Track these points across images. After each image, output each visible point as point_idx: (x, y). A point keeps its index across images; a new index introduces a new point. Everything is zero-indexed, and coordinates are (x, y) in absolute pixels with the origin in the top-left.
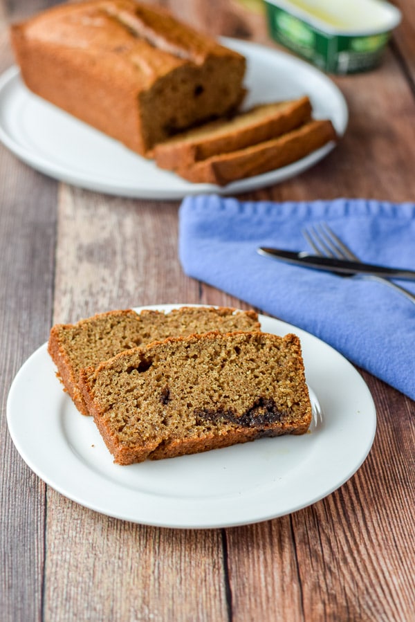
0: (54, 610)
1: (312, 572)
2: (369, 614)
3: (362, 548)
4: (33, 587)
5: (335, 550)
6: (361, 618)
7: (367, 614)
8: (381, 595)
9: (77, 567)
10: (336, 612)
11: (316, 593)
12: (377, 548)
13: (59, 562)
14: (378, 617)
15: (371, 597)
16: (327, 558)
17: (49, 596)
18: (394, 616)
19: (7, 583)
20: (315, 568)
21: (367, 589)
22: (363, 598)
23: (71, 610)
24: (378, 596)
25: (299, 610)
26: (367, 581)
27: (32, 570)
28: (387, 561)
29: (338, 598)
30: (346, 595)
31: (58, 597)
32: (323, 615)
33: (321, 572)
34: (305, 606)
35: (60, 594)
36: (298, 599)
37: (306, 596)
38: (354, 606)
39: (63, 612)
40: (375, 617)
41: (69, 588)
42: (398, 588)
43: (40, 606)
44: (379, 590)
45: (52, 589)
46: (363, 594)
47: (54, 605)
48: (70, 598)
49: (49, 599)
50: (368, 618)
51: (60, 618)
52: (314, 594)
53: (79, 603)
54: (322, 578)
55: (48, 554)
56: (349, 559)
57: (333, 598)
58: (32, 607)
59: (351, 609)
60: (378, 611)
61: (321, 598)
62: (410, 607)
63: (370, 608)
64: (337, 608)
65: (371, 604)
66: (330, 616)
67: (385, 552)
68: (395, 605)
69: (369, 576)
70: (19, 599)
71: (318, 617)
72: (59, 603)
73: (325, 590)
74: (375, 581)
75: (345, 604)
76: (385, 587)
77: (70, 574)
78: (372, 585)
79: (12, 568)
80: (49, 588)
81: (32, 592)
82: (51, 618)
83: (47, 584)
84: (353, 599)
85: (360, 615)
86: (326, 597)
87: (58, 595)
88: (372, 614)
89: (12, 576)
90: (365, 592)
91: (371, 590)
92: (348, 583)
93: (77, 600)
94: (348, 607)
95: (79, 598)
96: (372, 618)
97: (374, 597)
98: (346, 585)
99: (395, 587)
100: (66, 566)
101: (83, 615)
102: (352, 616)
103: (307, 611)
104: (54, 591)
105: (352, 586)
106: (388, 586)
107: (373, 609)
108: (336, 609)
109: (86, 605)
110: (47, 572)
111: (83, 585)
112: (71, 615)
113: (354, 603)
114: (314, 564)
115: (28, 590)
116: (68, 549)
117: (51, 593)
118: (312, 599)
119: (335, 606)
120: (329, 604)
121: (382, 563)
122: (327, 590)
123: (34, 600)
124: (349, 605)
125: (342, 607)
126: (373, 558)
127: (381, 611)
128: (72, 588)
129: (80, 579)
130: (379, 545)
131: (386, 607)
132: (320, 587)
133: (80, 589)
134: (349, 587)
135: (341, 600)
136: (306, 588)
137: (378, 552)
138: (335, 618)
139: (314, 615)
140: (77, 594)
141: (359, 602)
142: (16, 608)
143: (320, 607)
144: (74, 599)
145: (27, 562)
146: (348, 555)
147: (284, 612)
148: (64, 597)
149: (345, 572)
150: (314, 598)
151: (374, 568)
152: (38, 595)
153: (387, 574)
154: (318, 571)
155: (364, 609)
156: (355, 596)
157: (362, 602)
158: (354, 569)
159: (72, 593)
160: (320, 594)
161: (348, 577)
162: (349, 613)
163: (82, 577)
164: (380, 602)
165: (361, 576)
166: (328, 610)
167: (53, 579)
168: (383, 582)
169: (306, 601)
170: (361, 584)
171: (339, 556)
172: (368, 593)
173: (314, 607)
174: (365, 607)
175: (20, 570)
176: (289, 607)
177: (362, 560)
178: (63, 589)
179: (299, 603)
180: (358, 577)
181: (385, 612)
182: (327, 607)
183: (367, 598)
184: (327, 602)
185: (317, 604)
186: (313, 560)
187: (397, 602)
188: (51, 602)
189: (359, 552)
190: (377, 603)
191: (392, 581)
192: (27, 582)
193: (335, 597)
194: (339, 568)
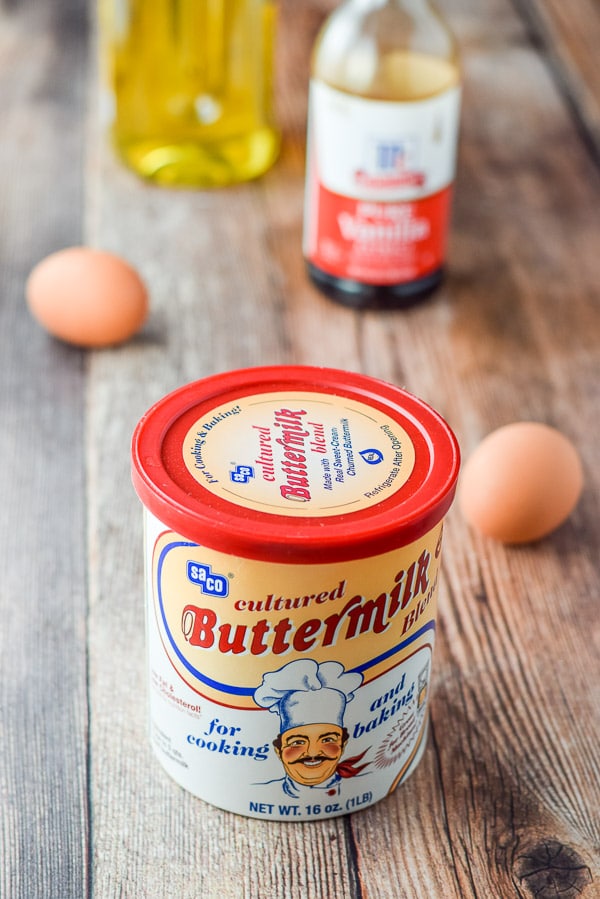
0: (105, 787)
1: (452, 734)
2: (531, 787)
3: (518, 703)
4: (74, 758)
5: (482, 706)
6: (520, 792)
7: (528, 788)
8: (546, 763)
9: (133, 732)
10: (486, 786)
11: (458, 761)
12: (539, 703)
13: (109, 727)
14: (543, 790)
15: (532, 766)
16: (472, 716)
17: (97, 770)
18: (564, 790)
19: (39, 753)
20: (456, 729)
21: (527, 756)
22: (522, 767)
23: (128, 787)
24: (542, 765)
25: (436, 784)
26: (526, 745)
27: (73, 737)
28: (554, 720)
29: (488, 767)
30: (499, 764)
31: (109, 771)
32: (468, 789)
33: (464, 735)
34: (444, 778)
35: (112, 766)
36: (435, 770)
37: (445, 765)
38: (510, 777)
39: (117, 789)
40: (539, 791)
41: (123, 760)
42: (568, 753)
43: (85, 783)
44: (543, 757)
45: (100, 760)
46: (521, 761)
47: (105, 781)
48: (126, 771)
49: (98, 774)
50: (530, 791)
51: (113, 798)
52: (455, 763)
53: (137, 779)
54: (465, 742)
55: (93, 716)
56: (502, 718)
57: (481, 767)
58: (75, 784)
59: (506, 782)
60: (542, 783)
61: (465, 767)
62: (586, 779)
63: (531, 780)
64: (488, 780)
65: (533, 774)
66: (478, 789)
67: (549, 708)
68: (566, 775)
69: (529, 739)
70: (57, 774)
71: (462, 792)
72: (111, 779)
73: (470, 757)
74: (536, 745)
75: (497, 775)
76: (551, 753)
77: (125, 742)
78: (534, 751)
79: (45, 735)
80: (96, 760)
81: (75, 765)
82: (101, 797)
83: (94, 755)
84: (509, 769)
85: (519, 788)
86: (472, 767)
87: (109, 768)
88: (535, 787)
89: (45, 745)
90: (525, 760)
91: (532, 757)
92: (501, 748)
93: (135, 773)
94: (502, 779)
95: (138, 771)
96: (535, 792)
97: (537, 766)
98: (499, 752)
99: (564, 753)
100: (119, 731)
101: (144, 793)
102: (507, 790)
103: (447, 784)
104: (103, 763)
105: (506, 751)
106: (555, 751)
107: (536, 780)
108: (485, 782)
109: (148, 780)
110: (93, 740)
111: (143, 756)
112: (128, 792)
113: (510, 774)
114: (455, 724)
115: (68, 763)
116: (121, 709)
117: (100, 767)
118: (452, 769)
119: (485, 778)
120: (477, 775)
121: (546, 721)
122: (473, 757)
123: (77, 775)
124: (504, 776)
125: (494, 778)
126: (535, 716)
127: (547, 783)
128: (129, 759)
129: (138, 747)
130: (542, 699)
131: (554, 778)
132: (463, 754)
133: (138, 760)
134: (503, 752)
135: (492, 770)
136: (445, 756)
137: (541, 709)
138: (484, 793)
139: (456, 790)
140: (135, 766)
141: (517, 772)
142: (53, 787)
143: (464, 778)
144: (131, 772)
145: (65, 727)
146: (500, 713)
147: (415, 785)
148: (118, 770)
149: (497, 733)
150: (456, 768)
151: (535, 729)
152: (82, 769)
153: (553, 737)
154: (459, 734)
155: (524, 782)
156: (510, 764)
157: (520, 772)
158: (508, 731)
159: (128, 765)
160: (464, 762)
161: (501, 741)
162: (504, 786)
163: (141, 744)
164: (546, 772)
165: (519, 739)
166: (475, 783)
167: (101, 748)
168: (548, 746)
169: (445, 772)
170: (518, 749)
171: (488, 714)
172: (529, 761)
173: (456, 780)
174: (525, 778)
175: (56, 737)
176: (423, 780)
177: (520, 720)
178: (115, 760)
179: (435, 774)
180: (514, 741)
181: (552, 785)
182: (474, 779)
183: (528, 767)
184: (473, 772)
185: (460, 775)
186: (454, 719)
187: (568, 771)
188: (100, 777)
189: (515, 709)
190: (541, 773)
191: (561, 745)
192: (66, 752)
193: (485, 766)
194: (489, 729)
